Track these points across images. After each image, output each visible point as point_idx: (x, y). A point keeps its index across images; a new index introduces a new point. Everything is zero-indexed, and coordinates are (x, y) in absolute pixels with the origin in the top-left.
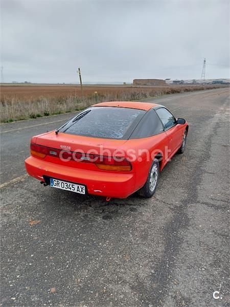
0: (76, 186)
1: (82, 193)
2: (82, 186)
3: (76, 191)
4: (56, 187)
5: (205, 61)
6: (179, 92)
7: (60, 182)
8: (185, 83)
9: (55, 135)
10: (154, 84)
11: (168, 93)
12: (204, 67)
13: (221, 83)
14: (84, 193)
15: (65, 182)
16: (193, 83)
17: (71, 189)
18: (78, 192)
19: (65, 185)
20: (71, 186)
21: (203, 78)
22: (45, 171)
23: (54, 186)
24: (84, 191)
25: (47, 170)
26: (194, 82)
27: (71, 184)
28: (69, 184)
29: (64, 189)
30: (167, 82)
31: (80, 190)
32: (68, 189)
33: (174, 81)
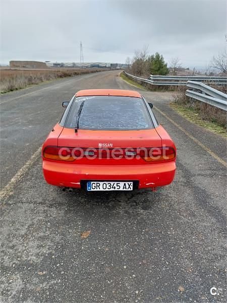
0: (122, 184)
1: (129, 189)
2: (129, 183)
3: (121, 189)
4: (95, 190)
5: (81, 45)
6: (70, 76)
7: (101, 183)
8: (66, 65)
9: (74, 133)
10: (35, 66)
11: (61, 77)
12: (81, 50)
13: (98, 66)
14: (132, 190)
15: (107, 183)
16: (73, 67)
17: (115, 188)
18: (125, 189)
19: (108, 186)
20: (115, 185)
21: (82, 62)
22: (85, 175)
23: (92, 190)
24: (132, 187)
25: (87, 174)
26: (74, 65)
27: (116, 183)
28: (112, 183)
29: (107, 190)
30: (47, 64)
31: (127, 186)
32: (112, 189)
33: (54, 64)
